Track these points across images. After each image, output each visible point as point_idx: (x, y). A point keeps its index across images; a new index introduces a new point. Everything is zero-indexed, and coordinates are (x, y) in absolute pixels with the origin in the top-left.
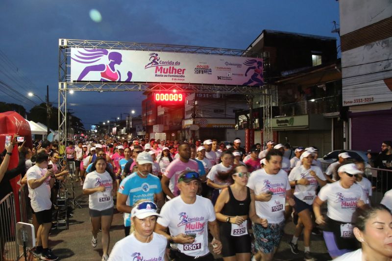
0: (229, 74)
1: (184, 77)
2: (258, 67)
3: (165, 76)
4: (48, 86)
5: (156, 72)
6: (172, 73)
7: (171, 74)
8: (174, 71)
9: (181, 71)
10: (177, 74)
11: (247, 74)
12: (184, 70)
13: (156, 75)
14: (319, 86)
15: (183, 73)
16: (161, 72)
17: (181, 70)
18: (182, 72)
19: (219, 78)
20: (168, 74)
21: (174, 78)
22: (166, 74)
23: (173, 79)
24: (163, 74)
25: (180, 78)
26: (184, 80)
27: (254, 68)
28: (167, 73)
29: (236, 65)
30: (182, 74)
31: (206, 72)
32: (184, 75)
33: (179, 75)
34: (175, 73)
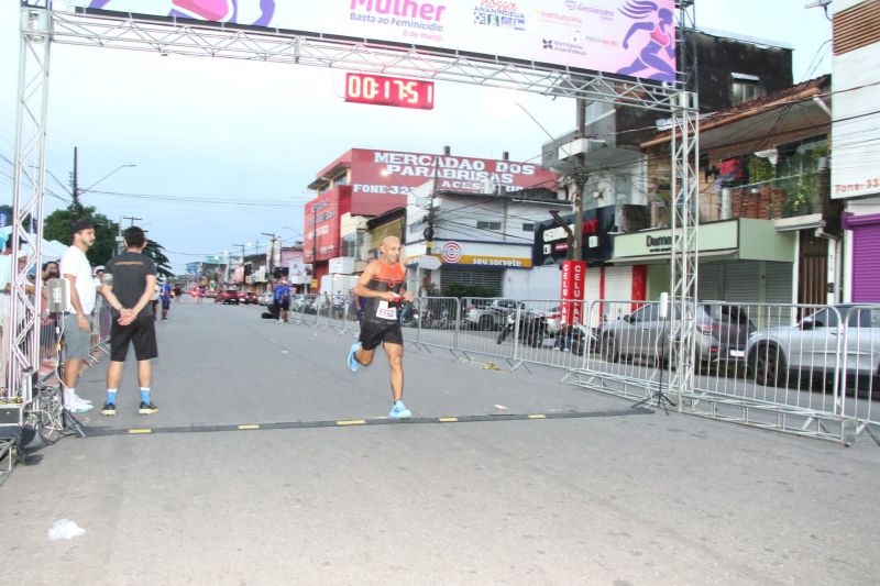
0: (578, 36)
1: (440, 29)
2: (661, 24)
3: (381, 21)
4: (76, 148)
5: (353, 6)
6: (404, 14)
7: (401, 18)
8: (410, 8)
9: (431, 11)
10: (418, 19)
11: (629, 42)
12: (441, 8)
13: (353, 16)
14: (757, 154)
15: (438, 18)
16: (369, 9)
17: (431, 6)
18: (433, 15)
19: (547, 45)
20: (391, 16)
21: (410, 29)
22: (384, 16)
23: (405, 33)
24: (373, 13)
25: (428, 32)
26: (440, 39)
27: (649, 26)
28: (387, 11)
29: (597, 11)
30: (433, 22)
31: (507, 21)
32: (439, 23)
33: (425, 22)
34: (414, 15)
